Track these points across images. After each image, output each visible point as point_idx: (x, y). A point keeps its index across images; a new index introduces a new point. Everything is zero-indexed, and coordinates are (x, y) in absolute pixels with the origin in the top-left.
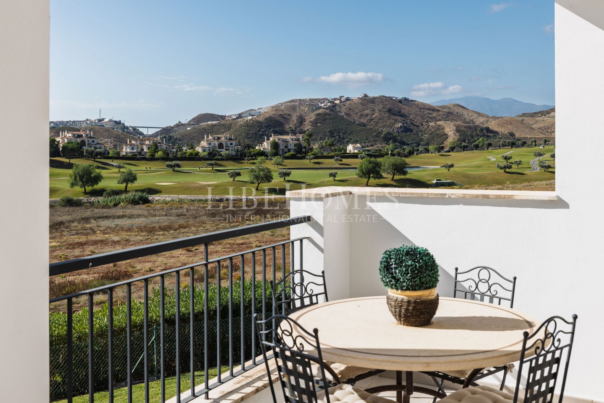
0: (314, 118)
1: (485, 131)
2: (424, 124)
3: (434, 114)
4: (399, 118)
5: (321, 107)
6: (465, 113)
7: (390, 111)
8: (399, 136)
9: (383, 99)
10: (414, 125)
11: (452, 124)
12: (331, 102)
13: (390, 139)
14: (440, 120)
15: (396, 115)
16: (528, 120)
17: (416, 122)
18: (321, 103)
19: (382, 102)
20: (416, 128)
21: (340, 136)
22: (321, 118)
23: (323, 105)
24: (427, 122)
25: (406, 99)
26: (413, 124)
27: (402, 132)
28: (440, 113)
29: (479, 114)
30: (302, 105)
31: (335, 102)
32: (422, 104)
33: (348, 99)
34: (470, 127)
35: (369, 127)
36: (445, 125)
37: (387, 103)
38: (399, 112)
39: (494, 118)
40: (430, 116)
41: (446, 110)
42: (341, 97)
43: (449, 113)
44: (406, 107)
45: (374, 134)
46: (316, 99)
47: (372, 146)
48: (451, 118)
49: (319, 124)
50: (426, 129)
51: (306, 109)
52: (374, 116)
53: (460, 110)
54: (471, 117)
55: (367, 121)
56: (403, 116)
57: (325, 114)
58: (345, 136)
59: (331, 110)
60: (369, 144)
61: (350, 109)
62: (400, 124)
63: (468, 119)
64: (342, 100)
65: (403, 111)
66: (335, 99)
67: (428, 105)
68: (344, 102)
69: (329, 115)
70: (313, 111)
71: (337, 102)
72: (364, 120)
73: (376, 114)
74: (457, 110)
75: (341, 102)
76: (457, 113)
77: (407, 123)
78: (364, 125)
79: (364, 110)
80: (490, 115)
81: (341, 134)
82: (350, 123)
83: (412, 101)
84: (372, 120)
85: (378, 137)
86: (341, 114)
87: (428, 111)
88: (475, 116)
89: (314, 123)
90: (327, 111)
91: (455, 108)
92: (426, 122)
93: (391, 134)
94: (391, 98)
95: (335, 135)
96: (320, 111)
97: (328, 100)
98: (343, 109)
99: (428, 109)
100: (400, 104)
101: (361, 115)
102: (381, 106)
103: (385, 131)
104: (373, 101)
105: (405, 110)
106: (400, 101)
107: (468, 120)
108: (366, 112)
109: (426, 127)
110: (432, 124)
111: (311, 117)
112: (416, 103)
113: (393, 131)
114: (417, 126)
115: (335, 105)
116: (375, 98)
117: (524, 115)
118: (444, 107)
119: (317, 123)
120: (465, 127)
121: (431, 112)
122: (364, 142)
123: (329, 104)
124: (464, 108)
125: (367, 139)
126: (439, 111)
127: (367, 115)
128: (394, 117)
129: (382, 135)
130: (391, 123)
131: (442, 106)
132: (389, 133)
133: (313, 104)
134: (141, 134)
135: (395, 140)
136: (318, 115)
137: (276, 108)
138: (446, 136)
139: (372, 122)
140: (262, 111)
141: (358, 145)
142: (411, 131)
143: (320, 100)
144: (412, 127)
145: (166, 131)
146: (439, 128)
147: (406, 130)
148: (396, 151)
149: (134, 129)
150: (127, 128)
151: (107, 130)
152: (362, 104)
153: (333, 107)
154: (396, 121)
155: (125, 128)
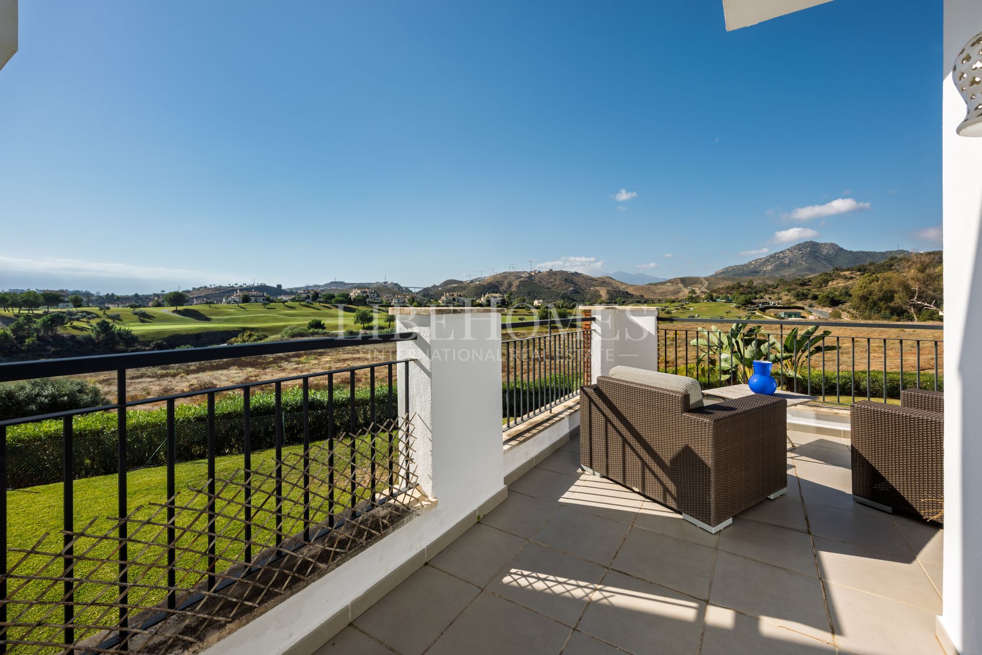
1: (625, 294)
2: (587, 288)
3: (594, 283)
4: (572, 285)
5: (522, 277)
6: (613, 282)
7: (566, 280)
8: (569, 295)
9: (562, 272)
11: (605, 289)
13: (565, 297)
14: (597, 286)
16: (653, 288)
17: (582, 287)
18: (523, 275)
19: (561, 274)
22: (523, 284)
24: (589, 287)
25: (576, 273)
26: (580, 288)
27: (573, 293)
28: (598, 282)
29: (622, 283)
30: (511, 275)
32: (587, 276)
33: (539, 272)
34: (616, 291)
35: (552, 289)
36: (600, 289)
37: (564, 275)
38: (572, 281)
39: (631, 286)
40: (592, 283)
41: (601, 280)
43: (603, 282)
44: (576, 277)
45: (556, 294)
46: (519, 272)
48: (605, 285)
50: (588, 292)
51: (513, 278)
53: (611, 280)
54: (617, 285)
55: (552, 286)
56: (574, 283)
57: (525, 281)
59: (529, 279)
61: (541, 278)
62: (572, 288)
63: (615, 286)
64: (536, 272)
65: (574, 280)
66: (532, 272)
67: (591, 277)
68: (537, 274)
69: (527, 281)
70: (517, 279)
71: (533, 274)
72: (550, 286)
73: (557, 282)
74: (608, 280)
76: (609, 282)
77: (576, 288)
78: (550, 289)
80: (629, 284)
82: (541, 287)
83: (581, 274)
84: (554, 285)
86: (535, 281)
87: (590, 281)
88: (619, 284)
89: (518, 287)
93: (566, 294)
94: (566, 272)
96: (522, 279)
97: (527, 272)
98: (536, 278)
99: (590, 279)
100: (573, 276)
101: (548, 282)
102: (560, 277)
103: (563, 292)
104: (555, 273)
105: (576, 279)
106: (572, 274)
108: (551, 280)
109: (588, 290)
110: (592, 289)
111: (517, 283)
112: (583, 275)
114: (583, 290)
116: (556, 272)
117: (650, 284)
118: (600, 278)
119: (520, 287)
120: (613, 291)
121: (592, 281)
123: (528, 275)
124: (613, 279)
126: (597, 280)
127: (551, 282)
128: (568, 284)
130: (566, 288)
132: (564, 294)
133: (517, 275)
134: (411, 292)
135: (569, 298)
136: (521, 281)
137: (494, 277)
138: (600, 296)
139: (555, 287)
140: (486, 279)
141: (541, 301)
142: (579, 293)
143: (522, 272)
144: (579, 290)
145: (426, 290)
146: (597, 291)
147: (576, 292)
148: (564, 305)
149: (406, 288)
150: (402, 288)
151: (388, 289)
152: (548, 275)
153: (530, 277)
154: (570, 286)
155: (400, 288)
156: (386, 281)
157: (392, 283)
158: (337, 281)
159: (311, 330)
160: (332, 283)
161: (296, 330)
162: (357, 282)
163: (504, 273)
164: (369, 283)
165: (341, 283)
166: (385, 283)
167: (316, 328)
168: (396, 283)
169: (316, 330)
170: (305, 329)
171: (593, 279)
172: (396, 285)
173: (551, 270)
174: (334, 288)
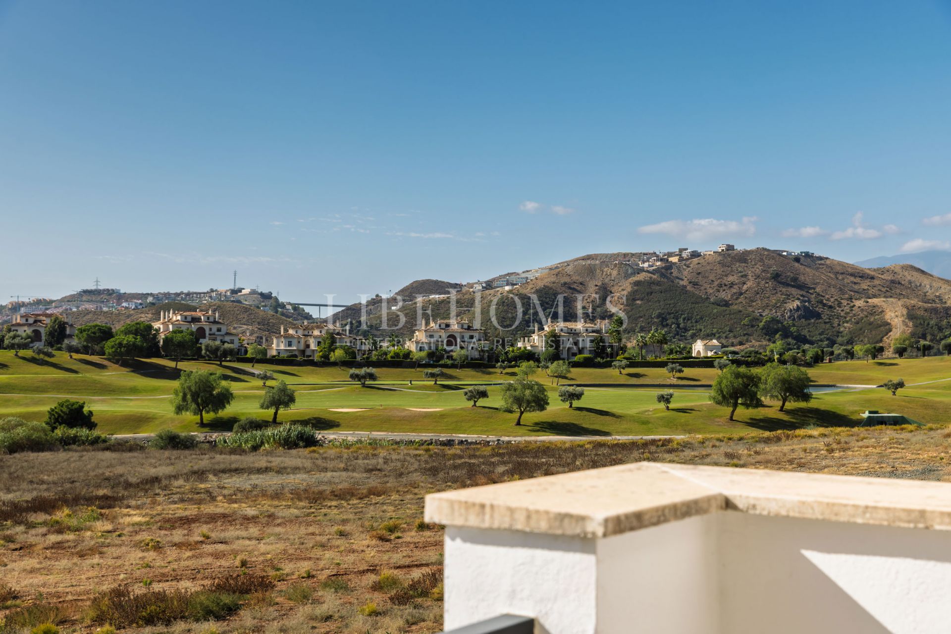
0: (629, 289)
2: (844, 302)
3: (864, 285)
4: (794, 291)
5: (642, 270)
6: (926, 282)
7: (776, 277)
8: (794, 325)
9: (763, 255)
10: (824, 305)
11: (900, 303)
12: (662, 260)
13: (776, 331)
14: (875, 296)
15: (788, 285)
17: (828, 300)
18: (644, 262)
19: (761, 260)
20: (827, 311)
21: (678, 325)
22: (643, 291)
23: (646, 265)
24: (850, 299)
25: (808, 255)
26: (821, 302)
27: (799, 317)
28: (876, 282)
30: (607, 266)
31: (670, 259)
32: (840, 264)
33: (695, 255)
34: (935, 311)
35: (736, 307)
36: (884, 305)
37: (772, 262)
38: (795, 279)
40: (856, 287)
41: (888, 277)
42: (681, 250)
43: (893, 282)
44: (808, 270)
45: (746, 321)
46: (633, 255)
47: (741, 344)
48: (898, 291)
49: (638, 302)
50: (847, 313)
51: (615, 273)
52: (745, 287)
53: (916, 277)
54: (937, 290)
55: (732, 296)
56: (801, 287)
57: (651, 283)
58: (689, 324)
59: (663, 275)
60: (735, 341)
61: (699, 274)
62: (797, 303)
63: (930, 294)
64: (684, 255)
65: (802, 278)
66: (670, 254)
67: (852, 267)
68: (687, 259)
69: (658, 283)
70: (627, 276)
71: (674, 259)
72: (725, 295)
73: (749, 283)
74: (908, 276)
75: (681, 259)
76: (910, 282)
77: (809, 301)
78: (727, 304)
79: (726, 276)
81: (681, 320)
82: (698, 300)
83: (821, 258)
84: (741, 294)
85: (753, 326)
86: (681, 283)
87: (852, 279)
89: (630, 300)
90: (654, 277)
91: (906, 273)
92: (848, 299)
93: (778, 322)
94: (778, 253)
95: (669, 322)
96: (641, 277)
97: (657, 256)
98: (685, 273)
99: (852, 275)
100: (796, 264)
101: (720, 286)
102: (758, 268)
103: (767, 315)
104: (743, 257)
105: (807, 275)
106: (797, 259)
107: (932, 297)
108: (731, 278)
109: (847, 309)
110: (859, 303)
111: (623, 289)
112: (828, 262)
113: (783, 315)
114: (831, 307)
115: (670, 266)
116: (747, 253)
118: (882, 271)
119: (634, 300)
120: (926, 310)
121: (858, 280)
122: (726, 337)
123: (659, 263)
124: (923, 272)
125: (730, 331)
126: (873, 278)
127: (732, 285)
128: (784, 290)
129: (761, 324)
130: (778, 301)
131: (878, 269)
132: (774, 320)
133: (627, 263)
134: (308, 317)
135: (786, 334)
136: (637, 283)
137: (556, 271)
138: (887, 327)
139: (742, 298)
140: (530, 276)
141: (715, 342)
142: (818, 316)
143: (639, 256)
144: (819, 309)
145: (352, 311)
146: (874, 311)
147: (809, 314)
148: (788, 355)
149: (296, 307)
150: (283, 306)
151: (246, 310)
152: (722, 264)
153: (667, 268)
154: (788, 296)
155: (278, 305)
156: (238, 286)
157: (253, 292)
158: (101, 288)
159: (59, 432)
160: (86, 292)
161: (21, 432)
162: (155, 292)
163: (583, 259)
164: (188, 294)
165: (110, 293)
166: (234, 292)
167: (71, 425)
168: (265, 291)
169: (73, 432)
170: (44, 430)
171: (862, 275)
172: (267, 297)
173: (730, 248)
174: (91, 307)
